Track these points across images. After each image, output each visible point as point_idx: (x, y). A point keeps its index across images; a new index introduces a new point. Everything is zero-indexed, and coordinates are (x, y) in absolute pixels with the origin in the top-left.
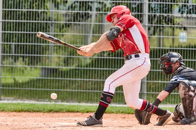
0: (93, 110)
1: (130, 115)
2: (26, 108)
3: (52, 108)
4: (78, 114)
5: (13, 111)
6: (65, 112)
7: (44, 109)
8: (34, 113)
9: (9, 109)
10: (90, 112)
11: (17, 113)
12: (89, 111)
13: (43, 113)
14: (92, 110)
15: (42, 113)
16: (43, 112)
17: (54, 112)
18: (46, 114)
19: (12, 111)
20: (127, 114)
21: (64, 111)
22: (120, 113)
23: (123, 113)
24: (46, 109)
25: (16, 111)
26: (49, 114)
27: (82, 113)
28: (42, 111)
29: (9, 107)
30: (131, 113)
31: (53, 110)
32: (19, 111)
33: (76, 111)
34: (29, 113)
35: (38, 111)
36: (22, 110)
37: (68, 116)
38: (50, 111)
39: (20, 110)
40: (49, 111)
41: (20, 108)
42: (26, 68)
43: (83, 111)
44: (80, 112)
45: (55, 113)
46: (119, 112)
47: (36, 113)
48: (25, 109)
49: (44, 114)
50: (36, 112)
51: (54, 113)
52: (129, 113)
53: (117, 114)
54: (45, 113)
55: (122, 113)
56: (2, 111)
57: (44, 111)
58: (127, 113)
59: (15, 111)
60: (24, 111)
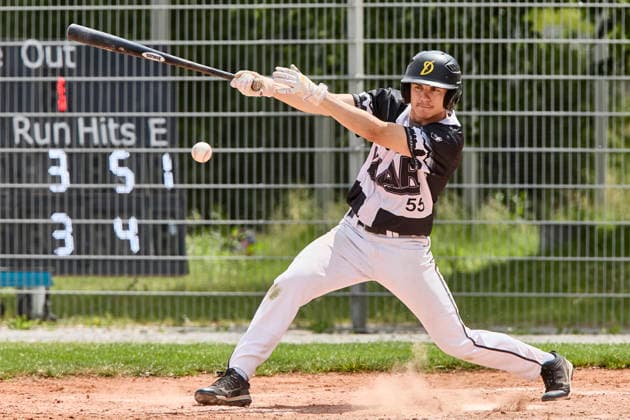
5: (331, 371)
9: (318, 365)
10: (580, 366)
13: (428, 373)
16: (429, 370)
17: (462, 370)
19: (326, 372)
31: (459, 364)
32: (350, 371)
36: (360, 367)
40: (448, 367)
42: (514, 227)
45: (467, 373)
48: (368, 364)
54: (432, 373)
56: (295, 371)
57: (430, 367)
59: (338, 370)
60: (364, 369)
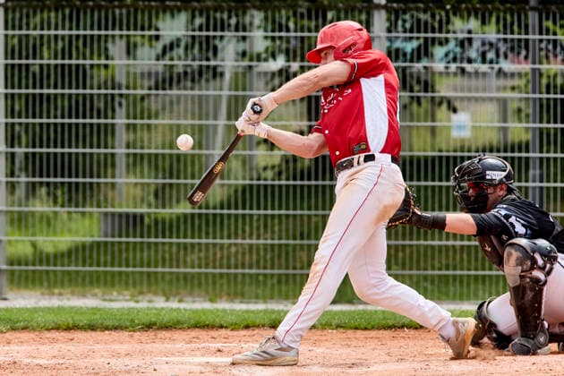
0: (262, 322)
1: (359, 332)
2: (84, 321)
3: (153, 320)
4: (223, 332)
6: (189, 328)
7: (132, 321)
8: (107, 332)
11: (62, 334)
12: (250, 324)
14: (258, 322)
15: (127, 333)
18: (138, 333)
20: (350, 332)
21: (185, 326)
22: (333, 329)
23: (341, 327)
24: (136, 321)
25: (57, 328)
26: (146, 334)
27: (232, 330)
28: (126, 328)
29: (39, 318)
30: (362, 326)
33: (217, 325)
34: (93, 333)
35: (116, 328)
37: (198, 338)
38: (149, 326)
39: (71, 325)
41: (70, 319)
43: (236, 324)
44: (226, 327)
46: (331, 325)
47: (113, 333)
49: (132, 336)
50: (111, 330)
51: (158, 332)
52: (356, 328)
53: (325, 332)
55: (337, 327)
58: (351, 328)
